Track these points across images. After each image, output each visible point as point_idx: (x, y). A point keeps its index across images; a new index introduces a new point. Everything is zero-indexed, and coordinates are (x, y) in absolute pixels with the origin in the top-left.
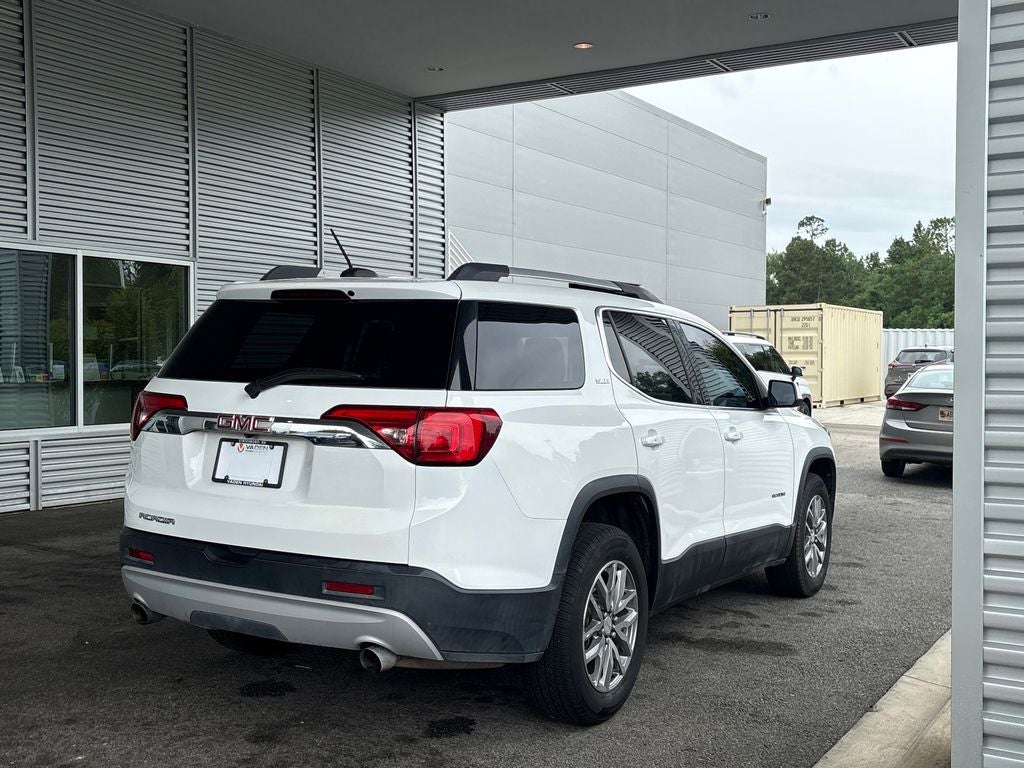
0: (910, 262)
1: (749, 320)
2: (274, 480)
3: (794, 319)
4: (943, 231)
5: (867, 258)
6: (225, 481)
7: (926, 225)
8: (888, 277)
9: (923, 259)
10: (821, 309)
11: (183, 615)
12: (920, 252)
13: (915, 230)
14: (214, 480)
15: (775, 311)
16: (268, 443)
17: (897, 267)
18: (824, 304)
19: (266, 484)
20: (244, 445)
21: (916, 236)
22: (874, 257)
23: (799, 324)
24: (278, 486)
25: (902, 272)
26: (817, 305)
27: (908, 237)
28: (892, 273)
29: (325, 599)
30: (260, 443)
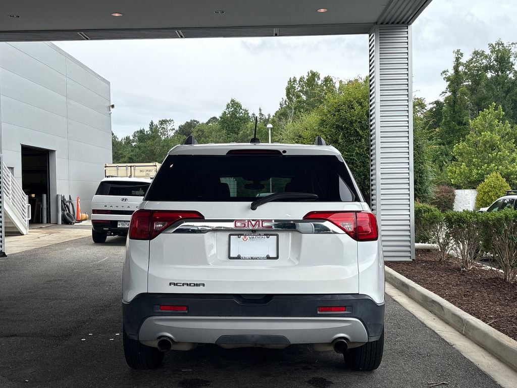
0: (149, 142)
1: (116, 171)
2: (274, 255)
3: (141, 171)
4: (165, 126)
5: (124, 139)
6: (239, 258)
7: (156, 122)
8: (137, 150)
9: (156, 141)
10: (156, 166)
11: (212, 340)
12: (153, 137)
13: (150, 125)
14: (230, 258)
15: (131, 167)
16: (265, 235)
17: (142, 144)
18: (157, 163)
19: (268, 258)
20: (247, 237)
21: (151, 128)
22: (128, 138)
23: (144, 174)
24: (277, 258)
25: (145, 147)
26: (154, 164)
27: (147, 129)
28: (139, 148)
29: (319, 317)
30: (260, 235)
